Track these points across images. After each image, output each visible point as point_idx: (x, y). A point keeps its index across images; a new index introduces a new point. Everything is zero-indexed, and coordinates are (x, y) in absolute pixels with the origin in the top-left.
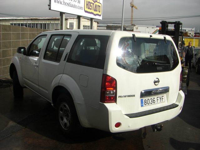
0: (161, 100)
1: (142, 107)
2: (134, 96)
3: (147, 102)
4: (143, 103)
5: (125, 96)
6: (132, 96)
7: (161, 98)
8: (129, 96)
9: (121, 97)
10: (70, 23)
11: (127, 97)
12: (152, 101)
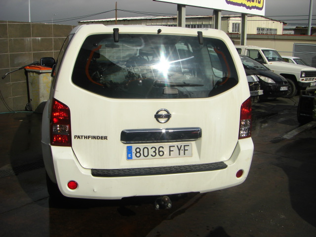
0: (182, 152)
1: (130, 161)
2: (106, 138)
3: (142, 152)
4: (131, 153)
5: (87, 137)
6: (102, 138)
7: (182, 148)
8: (94, 137)
9: (79, 137)
10: (233, 24)
11: (90, 139)
12: (155, 152)
